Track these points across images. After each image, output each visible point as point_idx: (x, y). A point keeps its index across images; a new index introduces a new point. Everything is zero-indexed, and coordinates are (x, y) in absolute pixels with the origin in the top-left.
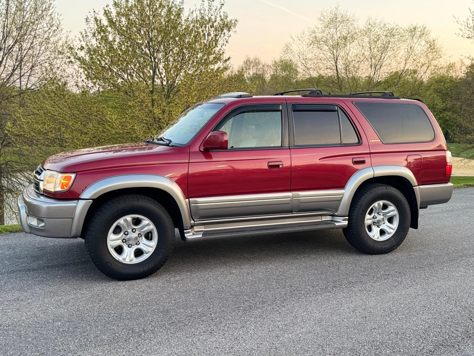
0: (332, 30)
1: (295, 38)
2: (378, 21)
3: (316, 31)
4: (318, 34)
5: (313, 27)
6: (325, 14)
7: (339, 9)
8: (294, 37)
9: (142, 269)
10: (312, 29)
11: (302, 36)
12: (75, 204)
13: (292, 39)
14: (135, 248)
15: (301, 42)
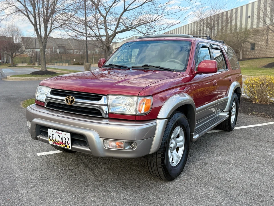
12: (156, 124)
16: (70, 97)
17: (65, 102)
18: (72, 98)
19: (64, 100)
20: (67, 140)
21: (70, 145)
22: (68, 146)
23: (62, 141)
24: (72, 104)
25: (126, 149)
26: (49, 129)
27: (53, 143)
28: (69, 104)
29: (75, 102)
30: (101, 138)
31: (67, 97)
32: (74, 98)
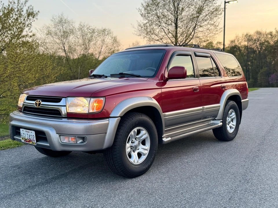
0: (60, 27)
1: (39, 30)
2: (86, 24)
3: (50, 27)
4: (52, 28)
5: (48, 25)
6: (55, 18)
7: (63, 15)
8: (37, 29)
9: (145, 167)
10: (47, 26)
11: (43, 29)
12: (108, 122)
13: (36, 30)
14: (137, 152)
15: (42, 32)
16: (38, 100)
17: (35, 105)
18: (39, 101)
19: (34, 104)
20: (33, 137)
21: (35, 142)
22: (34, 142)
23: (30, 139)
24: (39, 107)
25: (78, 143)
26: (21, 129)
27: (24, 141)
28: (37, 107)
29: (42, 105)
30: (57, 134)
31: (36, 101)
32: (41, 101)
